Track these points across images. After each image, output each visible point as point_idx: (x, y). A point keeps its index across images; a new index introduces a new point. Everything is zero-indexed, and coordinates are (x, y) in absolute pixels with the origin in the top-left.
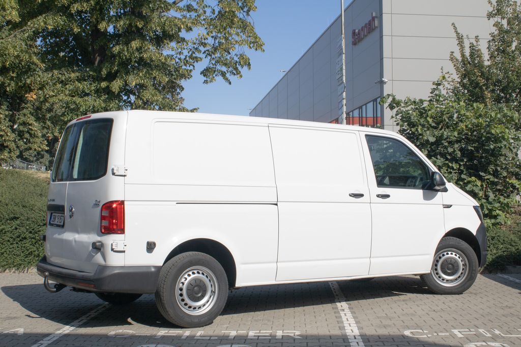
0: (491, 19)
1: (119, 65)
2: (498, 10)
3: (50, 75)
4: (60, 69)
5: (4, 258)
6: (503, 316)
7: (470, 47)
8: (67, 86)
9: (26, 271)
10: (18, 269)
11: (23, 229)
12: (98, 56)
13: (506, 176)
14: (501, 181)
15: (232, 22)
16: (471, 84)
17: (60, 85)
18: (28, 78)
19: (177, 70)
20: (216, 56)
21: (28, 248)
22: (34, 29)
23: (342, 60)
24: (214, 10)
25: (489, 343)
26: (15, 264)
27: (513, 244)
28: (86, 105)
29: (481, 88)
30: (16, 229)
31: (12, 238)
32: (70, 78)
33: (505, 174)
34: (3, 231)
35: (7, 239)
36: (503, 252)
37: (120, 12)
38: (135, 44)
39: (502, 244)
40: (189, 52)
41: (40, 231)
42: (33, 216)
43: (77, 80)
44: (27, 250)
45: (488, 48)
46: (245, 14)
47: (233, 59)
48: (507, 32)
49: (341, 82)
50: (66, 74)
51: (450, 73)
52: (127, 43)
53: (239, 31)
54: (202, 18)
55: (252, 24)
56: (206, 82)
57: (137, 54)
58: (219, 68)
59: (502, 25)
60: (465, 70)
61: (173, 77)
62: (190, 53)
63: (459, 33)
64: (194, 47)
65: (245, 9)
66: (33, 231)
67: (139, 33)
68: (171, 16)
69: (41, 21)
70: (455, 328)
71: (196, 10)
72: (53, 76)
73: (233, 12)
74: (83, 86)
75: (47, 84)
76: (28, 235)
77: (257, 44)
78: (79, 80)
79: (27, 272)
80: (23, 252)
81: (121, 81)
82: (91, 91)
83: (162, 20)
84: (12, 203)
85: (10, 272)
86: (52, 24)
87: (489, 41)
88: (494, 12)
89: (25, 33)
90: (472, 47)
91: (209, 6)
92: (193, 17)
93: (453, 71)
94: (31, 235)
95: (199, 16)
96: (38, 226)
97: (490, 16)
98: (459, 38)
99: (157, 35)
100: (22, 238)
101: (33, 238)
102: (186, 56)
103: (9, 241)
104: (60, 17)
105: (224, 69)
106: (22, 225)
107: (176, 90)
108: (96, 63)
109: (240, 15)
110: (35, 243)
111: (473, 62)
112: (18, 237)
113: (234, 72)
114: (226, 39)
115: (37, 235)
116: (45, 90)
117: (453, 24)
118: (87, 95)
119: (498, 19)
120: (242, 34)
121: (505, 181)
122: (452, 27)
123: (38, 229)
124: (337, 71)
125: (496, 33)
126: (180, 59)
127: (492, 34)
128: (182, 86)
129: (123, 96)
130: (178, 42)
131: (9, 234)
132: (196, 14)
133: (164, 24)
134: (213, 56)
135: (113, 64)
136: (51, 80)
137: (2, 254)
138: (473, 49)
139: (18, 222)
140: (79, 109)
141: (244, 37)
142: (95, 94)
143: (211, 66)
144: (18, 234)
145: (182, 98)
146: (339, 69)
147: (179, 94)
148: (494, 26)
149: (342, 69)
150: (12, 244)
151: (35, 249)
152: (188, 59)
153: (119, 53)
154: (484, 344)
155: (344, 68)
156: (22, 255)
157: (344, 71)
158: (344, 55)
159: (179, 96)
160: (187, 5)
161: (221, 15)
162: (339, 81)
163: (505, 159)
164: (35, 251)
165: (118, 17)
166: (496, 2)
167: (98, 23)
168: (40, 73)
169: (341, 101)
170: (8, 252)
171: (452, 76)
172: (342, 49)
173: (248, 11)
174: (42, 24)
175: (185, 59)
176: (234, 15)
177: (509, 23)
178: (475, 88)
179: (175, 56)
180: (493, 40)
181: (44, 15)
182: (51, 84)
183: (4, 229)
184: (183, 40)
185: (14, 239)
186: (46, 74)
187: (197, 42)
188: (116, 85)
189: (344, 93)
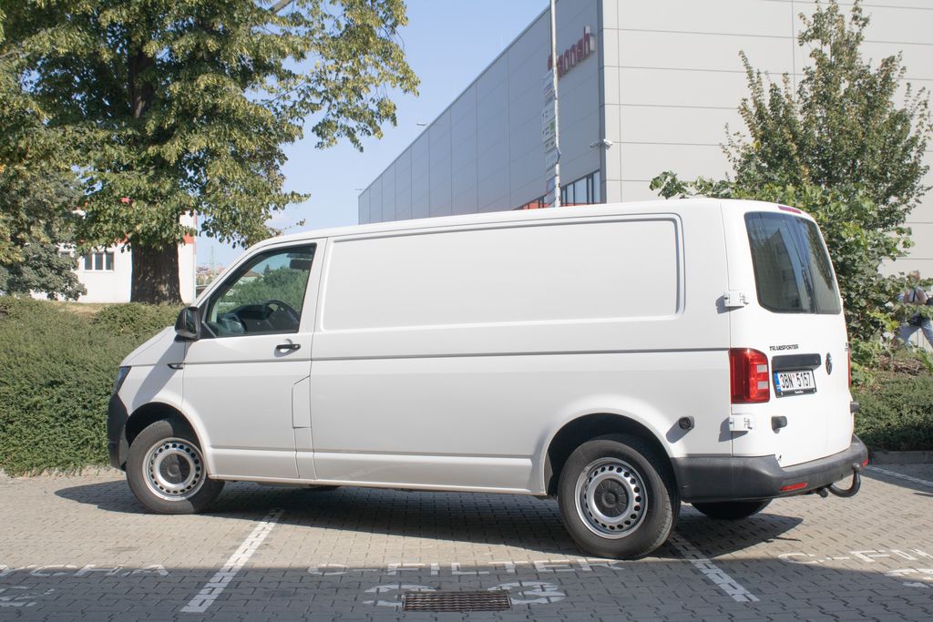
0: (805, 43)
1: (177, 115)
2: (816, 30)
3: (60, 135)
4: (75, 122)
5: (39, 451)
6: (915, 528)
7: (771, 91)
8: (91, 154)
9: (77, 474)
10: (64, 469)
11: (71, 401)
12: (142, 99)
13: (865, 307)
14: (857, 315)
15: (367, 43)
16: (774, 152)
17: (78, 151)
18: (21, 138)
19: (278, 126)
20: (339, 100)
21: (82, 433)
22: (28, 54)
23: (553, 109)
24: (338, 22)
25: (921, 570)
26: (59, 461)
27: (883, 417)
28: (125, 186)
29: (791, 159)
30: (59, 401)
31: (52, 416)
32: (95, 138)
33: (863, 303)
34: (39, 405)
35: (44, 418)
36: (867, 429)
37: (183, 26)
38: (204, 80)
39: (865, 416)
40: (299, 96)
42: (86, 378)
43: (107, 143)
44: (80, 438)
45: (799, 92)
46: (389, 30)
47: (367, 107)
48: (831, 66)
49: (551, 147)
50: (87, 131)
51: (741, 134)
52: (192, 79)
53: (378, 58)
54: (317, 36)
55: (401, 47)
56: (320, 145)
57: (208, 99)
58: (344, 123)
59: (825, 55)
60: (763, 129)
61: (272, 138)
62: (302, 96)
63: (750, 68)
64: (308, 87)
65: (389, 22)
66: (89, 405)
67: (213, 62)
68: (269, 33)
69: (45, 39)
70: (853, 549)
71: (308, 24)
72: (64, 135)
73: (370, 27)
74: (119, 154)
75: (54, 149)
76: (80, 411)
77: (407, 80)
78: (111, 143)
79: (80, 475)
80: (72, 440)
81: (181, 144)
82: (132, 162)
83: (254, 39)
84: (47, 357)
85: (50, 474)
86: (65, 45)
87: (803, 82)
88: (809, 34)
89: (12, 59)
90: (774, 89)
91: (331, 16)
92: (302, 34)
93: (745, 130)
94: (85, 411)
95: (311, 33)
97: (804, 38)
98: (751, 76)
99: (243, 67)
100: (71, 417)
101: (91, 417)
102: (295, 102)
103: (47, 422)
104: (78, 33)
105: (352, 123)
106: (69, 394)
107: (274, 161)
108: (138, 112)
109: (381, 32)
110: (93, 425)
111: (777, 116)
112: (64, 414)
113: (370, 129)
114: (355, 72)
115: (96, 411)
116: (52, 160)
117: (741, 53)
118: (129, 168)
119: (816, 44)
120: (383, 64)
121: (863, 314)
122: (740, 58)
123: (99, 400)
124: (544, 128)
125: (815, 68)
126: (283, 107)
127: (807, 70)
128: (284, 155)
129: (188, 171)
130: (282, 79)
131: (46, 410)
132: (307, 29)
133: (258, 47)
134: (334, 102)
135: (167, 114)
136: (63, 142)
137: (36, 444)
138: (776, 94)
139: (62, 389)
140: (112, 191)
141: (387, 69)
142: (138, 166)
143: (331, 118)
144: (64, 410)
145: (281, 175)
146: (549, 125)
147: (277, 168)
148: (811, 56)
149: (553, 125)
150: (53, 427)
152: (297, 107)
153: (180, 94)
154: (913, 571)
155: (557, 123)
156: (71, 445)
157: (557, 128)
158: (556, 101)
159: (278, 172)
160: (292, 14)
161: (350, 32)
162: (547, 146)
163: (861, 279)
164: (93, 439)
165: (179, 34)
166: (813, 17)
167: (144, 43)
168: (42, 130)
169: (553, 179)
170: (46, 441)
171: (744, 140)
172: (553, 92)
173: (395, 25)
174: (48, 44)
175: (292, 107)
176: (372, 33)
177: (835, 51)
178: (780, 158)
179: (276, 101)
180: (809, 79)
181: (50, 30)
182: (61, 148)
183: (38, 402)
184: (290, 74)
185: (57, 419)
186: (52, 133)
187: (315, 78)
188: (171, 151)
189: (557, 167)
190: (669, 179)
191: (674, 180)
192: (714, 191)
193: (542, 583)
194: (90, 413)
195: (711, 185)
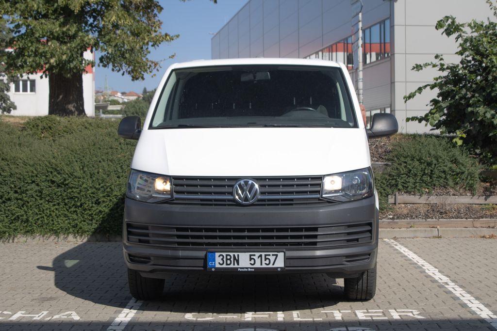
8: (18, 5)
9: (11, 241)
11: (6, 188)
17: (8, 4)
21: (14, 211)
28: (43, 29)
41: (27, 190)
42: (17, 171)
44: (13, 215)
49: (356, 0)
66: (19, 191)
76: (13, 195)
79: (13, 242)
80: (7, 217)
82: (48, 12)
94: (16, 195)
96: (27, 183)
100: (6, 199)
101: (21, 199)
107: (153, 11)
110: (23, 206)
115: (24, 195)
118: (45, 16)
123: (26, 187)
128: (159, 6)
129: (88, 18)
140: (33, 34)
142: (52, 15)
145: (159, 21)
147: (155, 15)
151: (23, 213)
156: (6, 220)
159: (157, 19)
164: (22, 216)
169: (357, 24)
189: (360, 14)
190: (450, 21)
191: (453, 22)
192: (484, 30)
193: (363, 328)
194: (20, 197)
195: (482, 26)
